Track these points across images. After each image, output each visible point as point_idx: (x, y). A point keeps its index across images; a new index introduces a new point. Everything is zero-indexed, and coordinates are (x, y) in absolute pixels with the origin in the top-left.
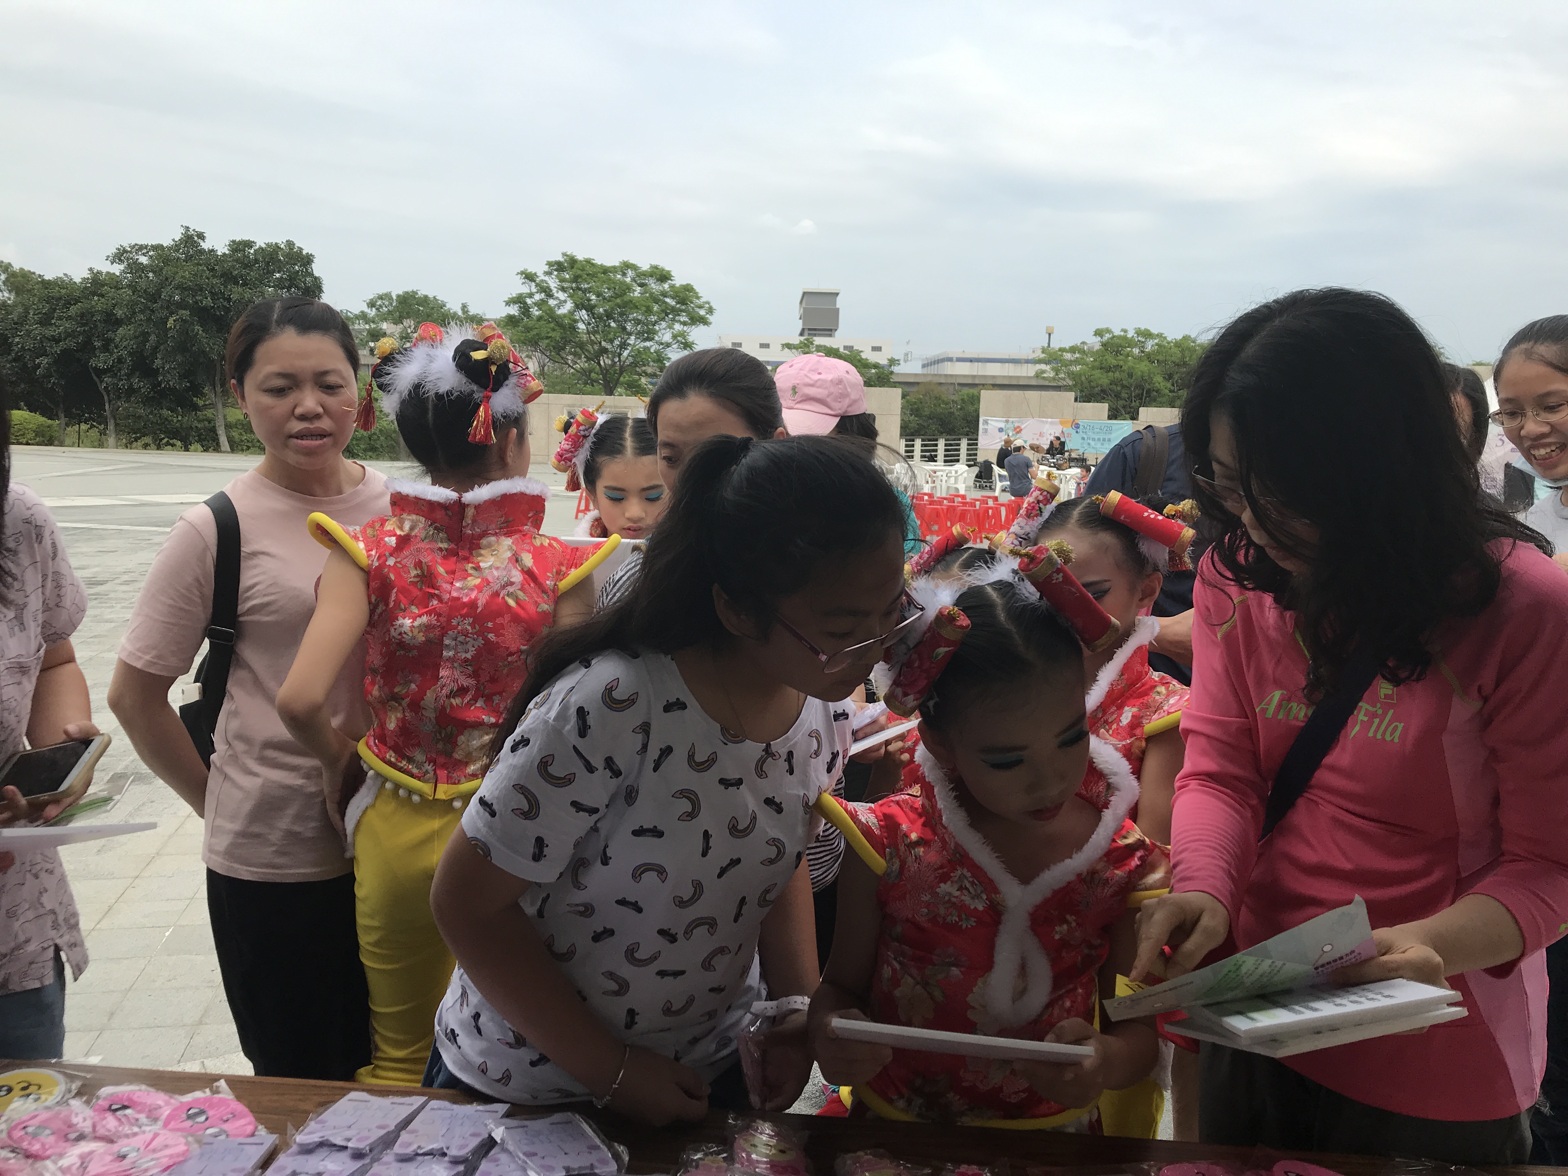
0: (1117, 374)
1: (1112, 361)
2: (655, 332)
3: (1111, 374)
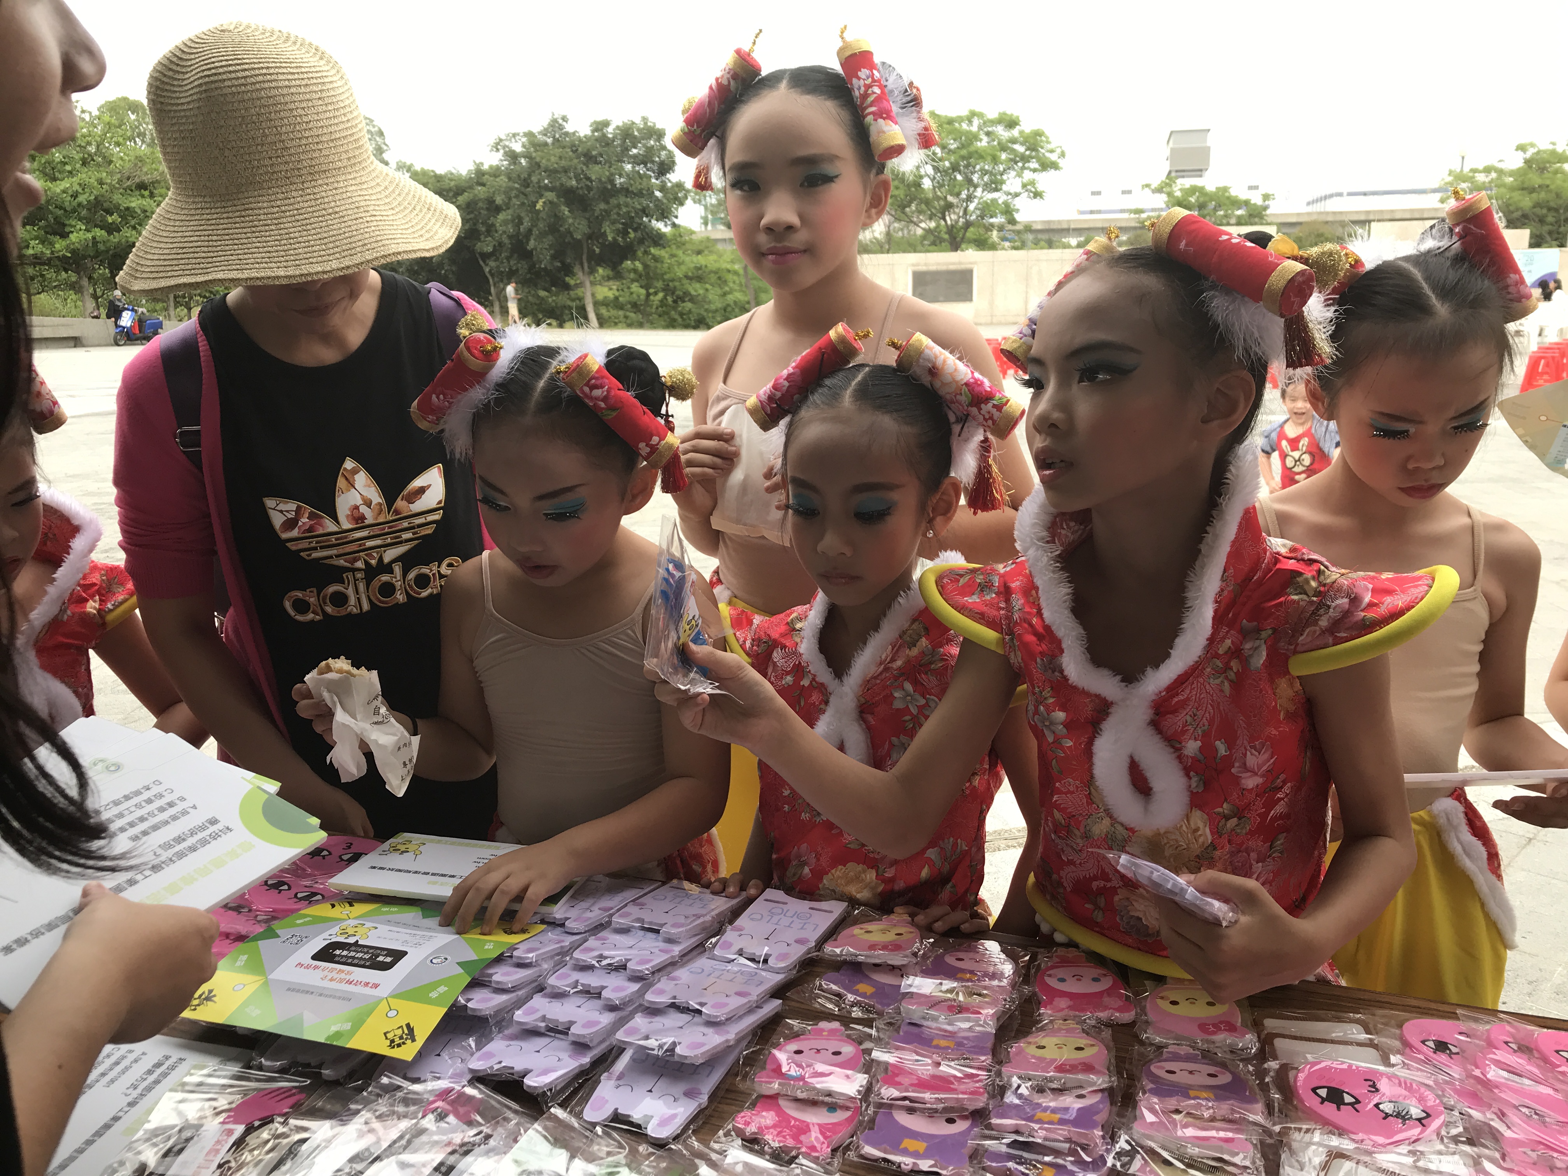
0: (1543, 195)
1: (1536, 180)
2: (1003, 182)
3: (1534, 195)
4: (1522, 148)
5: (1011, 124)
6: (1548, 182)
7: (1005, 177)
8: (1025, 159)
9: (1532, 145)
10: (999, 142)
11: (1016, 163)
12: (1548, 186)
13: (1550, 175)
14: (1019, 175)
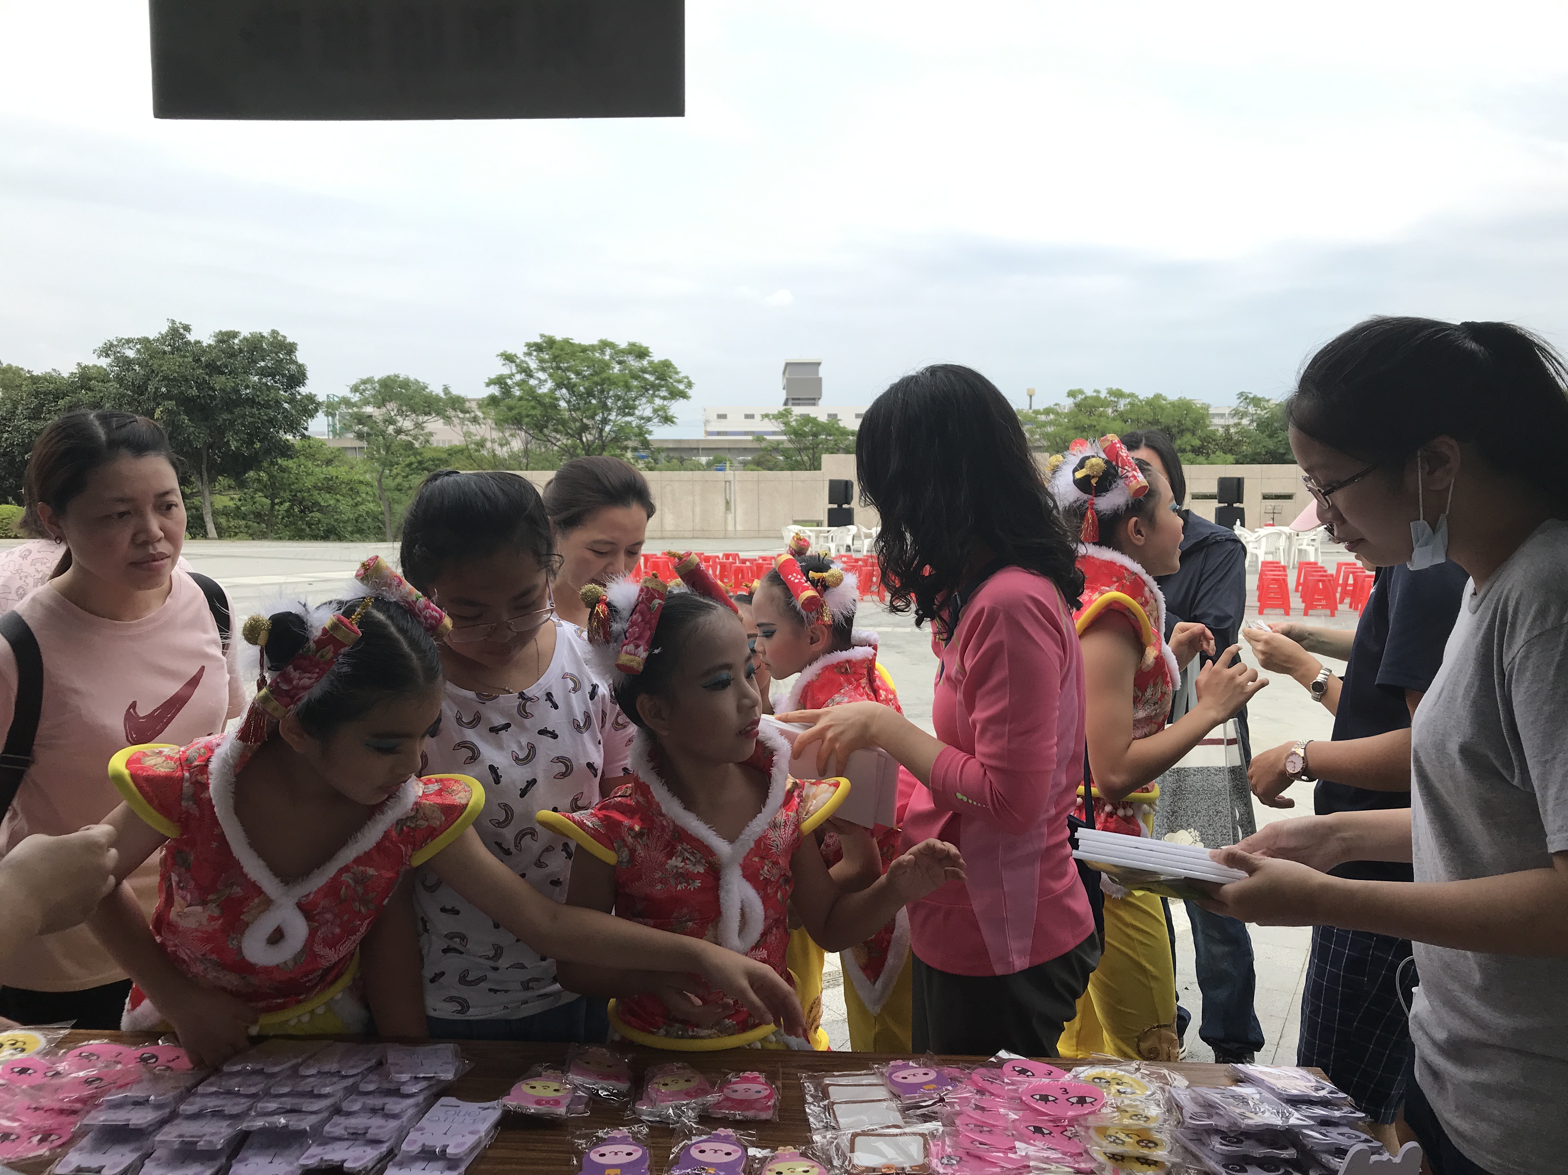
2: (634, 408)
4: (1072, 394)
5: (641, 353)
7: (637, 403)
8: (656, 387)
9: (1081, 392)
10: (630, 370)
11: (647, 390)
14: (651, 402)
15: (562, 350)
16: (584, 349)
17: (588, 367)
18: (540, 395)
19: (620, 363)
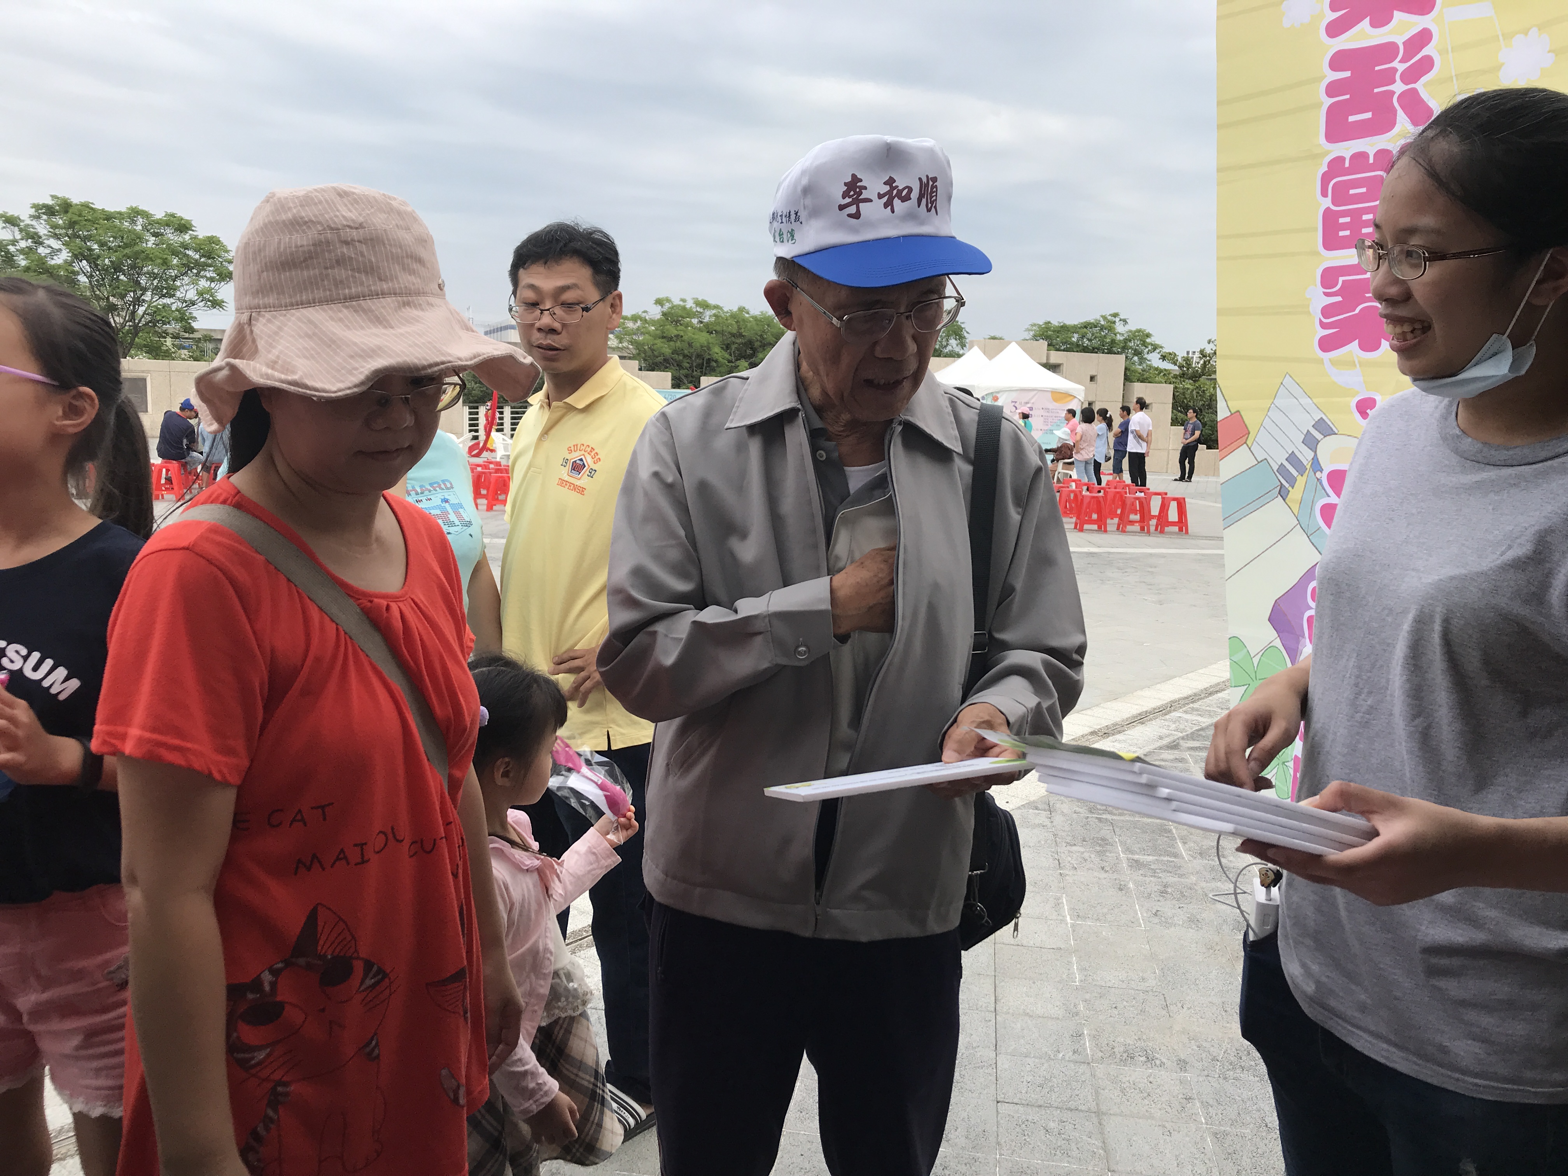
2: (176, 289)
4: (659, 302)
5: (183, 227)
6: (682, 333)
7: (178, 283)
9: (668, 300)
10: (169, 245)
11: (191, 269)
12: (682, 337)
13: (682, 328)
14: (194, 283)
15: (80, 215)
16: (109, 217)
17: (115, 238)
18: (53, 267)
19: (156, 235)
